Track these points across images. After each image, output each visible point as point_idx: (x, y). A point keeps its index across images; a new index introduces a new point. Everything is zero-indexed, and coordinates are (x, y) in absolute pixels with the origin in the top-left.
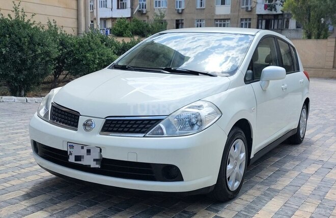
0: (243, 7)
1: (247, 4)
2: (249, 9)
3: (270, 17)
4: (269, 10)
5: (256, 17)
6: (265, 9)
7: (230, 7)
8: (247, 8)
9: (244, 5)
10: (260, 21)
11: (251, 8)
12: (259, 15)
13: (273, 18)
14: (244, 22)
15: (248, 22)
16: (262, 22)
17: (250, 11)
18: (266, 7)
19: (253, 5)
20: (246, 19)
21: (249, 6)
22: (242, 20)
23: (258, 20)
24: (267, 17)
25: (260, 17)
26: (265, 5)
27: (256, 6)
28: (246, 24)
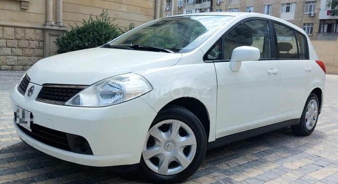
0: (307, 13)
1: (310, 11)
2: (312, 15)
3: (332, 22)
4: (331, 15)
5: (318, 22)
6: (328, 15)
7: (294, 14)
8: (310, 14)
9: (307, 12)
10: (322, 25)
11: (314, 14)
12: (321, 20)
13: (335, 22)
14: (306, 27)
15: (310, 26)
16: (324, 26)
17: (313, 17)
18: (329, 13)
19: (316, 11)
20: (309, 24)
21: (312, 13)
22: (305, 24)
23: (320, 25)
24: (329, 22)
25: (323, 22)
26: (328, 11)
27: (319, 13)
28: (308, 28)
